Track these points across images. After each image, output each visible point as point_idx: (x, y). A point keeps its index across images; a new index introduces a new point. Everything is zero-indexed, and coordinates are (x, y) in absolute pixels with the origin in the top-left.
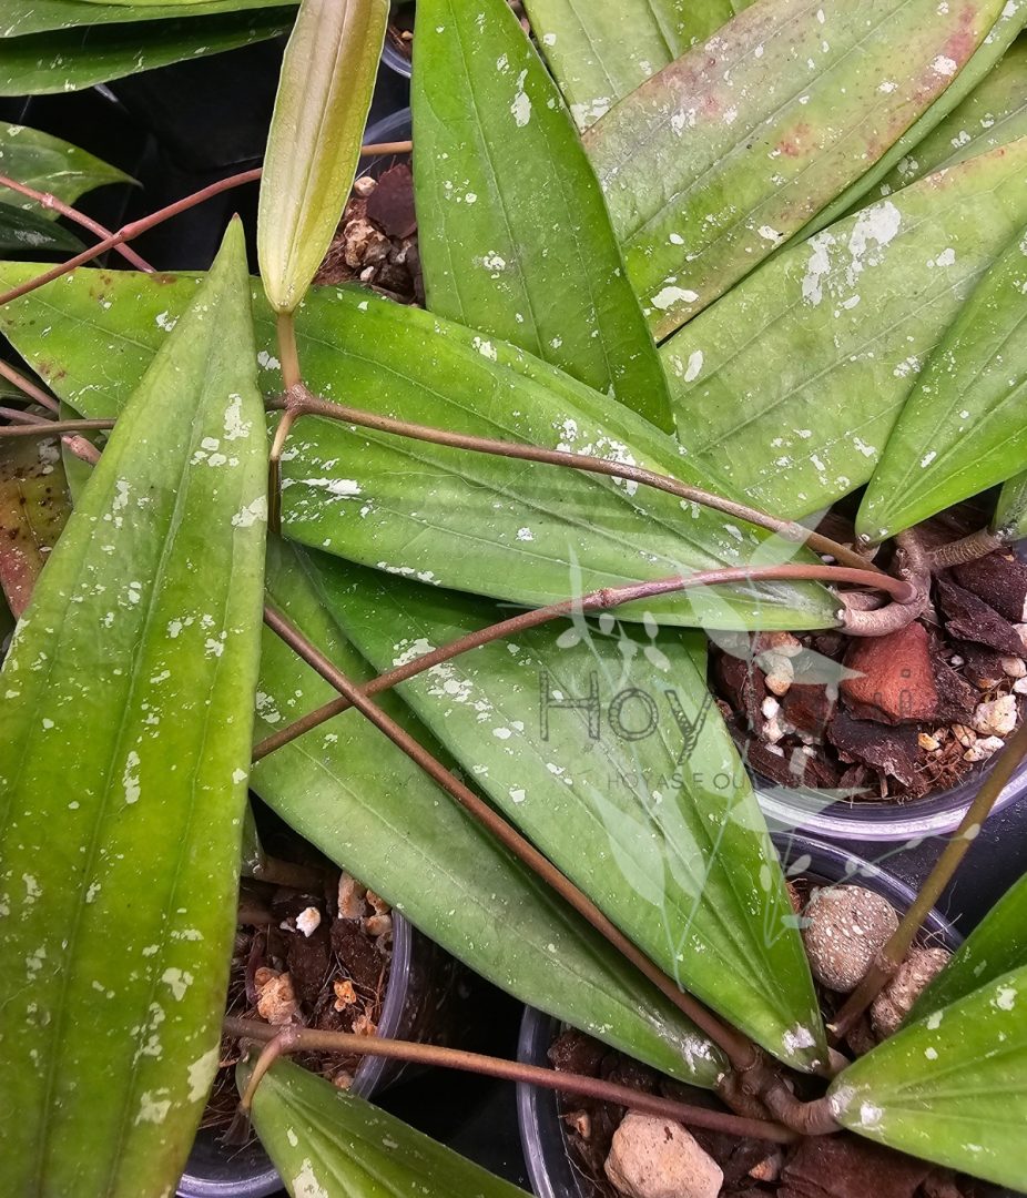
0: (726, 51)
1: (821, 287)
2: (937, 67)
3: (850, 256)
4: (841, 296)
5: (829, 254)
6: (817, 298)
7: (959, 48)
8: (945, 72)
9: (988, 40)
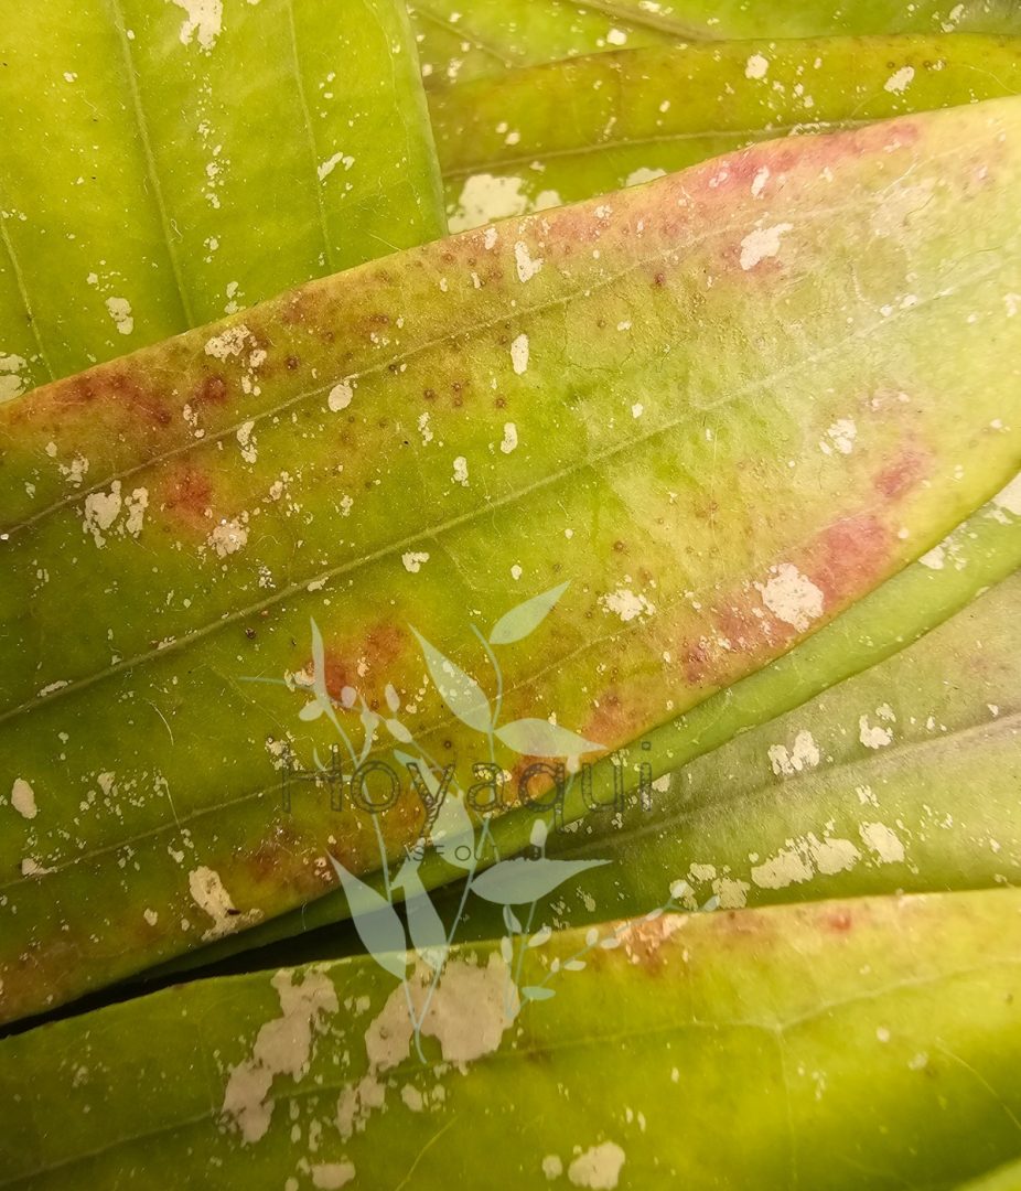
0: (257, 371)
1: (270, 1105)
2: (770, 592)
3: (361, 1063)
4: (313, 1146)
5: (315, 1034)
6: (256, 1127)
7: (846, 561)
8: (786, 614)
9: (933, 560)
